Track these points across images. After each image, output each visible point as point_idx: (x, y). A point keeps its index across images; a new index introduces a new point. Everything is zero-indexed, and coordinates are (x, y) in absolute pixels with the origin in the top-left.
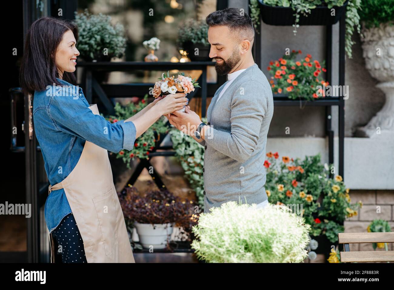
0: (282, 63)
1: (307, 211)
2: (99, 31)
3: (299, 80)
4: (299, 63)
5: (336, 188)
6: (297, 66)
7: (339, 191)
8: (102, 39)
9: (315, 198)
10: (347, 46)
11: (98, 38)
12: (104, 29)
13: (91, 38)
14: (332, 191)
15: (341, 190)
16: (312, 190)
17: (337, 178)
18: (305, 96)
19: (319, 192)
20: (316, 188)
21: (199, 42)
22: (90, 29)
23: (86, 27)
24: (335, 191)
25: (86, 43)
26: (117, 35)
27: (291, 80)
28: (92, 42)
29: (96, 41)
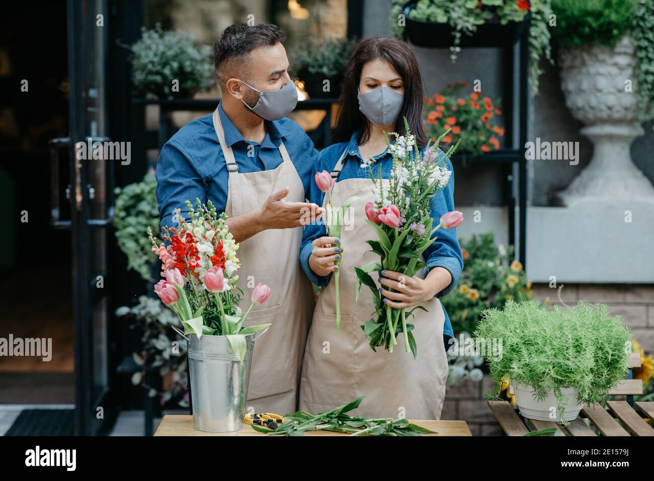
0: (438, 101)
1: (471, 313)
2: (176, 56)
3: (463, 125)
4: (462, 102)
5: (513, 280)
6: (459, 106)
7: (516, 285)
8: (181, 67)
9: (483, 294)
10: (532, 78)
11: (175, 65)
12: (183, 52)
13: (164, 65)
14: (507, 285)
15: (520, 283)
16: (479, 283)
17: (516, 266)
18: (471, 148)
19: (488, 285)
20: (485, 280)
21: (320, 70)
22: (163, 53)
23: (157, 50)
24: (511, 285)
25: (158, 73)
26: (202, 61)
27: (451, 126)
28: (167, 71)
29: (172, 69)
